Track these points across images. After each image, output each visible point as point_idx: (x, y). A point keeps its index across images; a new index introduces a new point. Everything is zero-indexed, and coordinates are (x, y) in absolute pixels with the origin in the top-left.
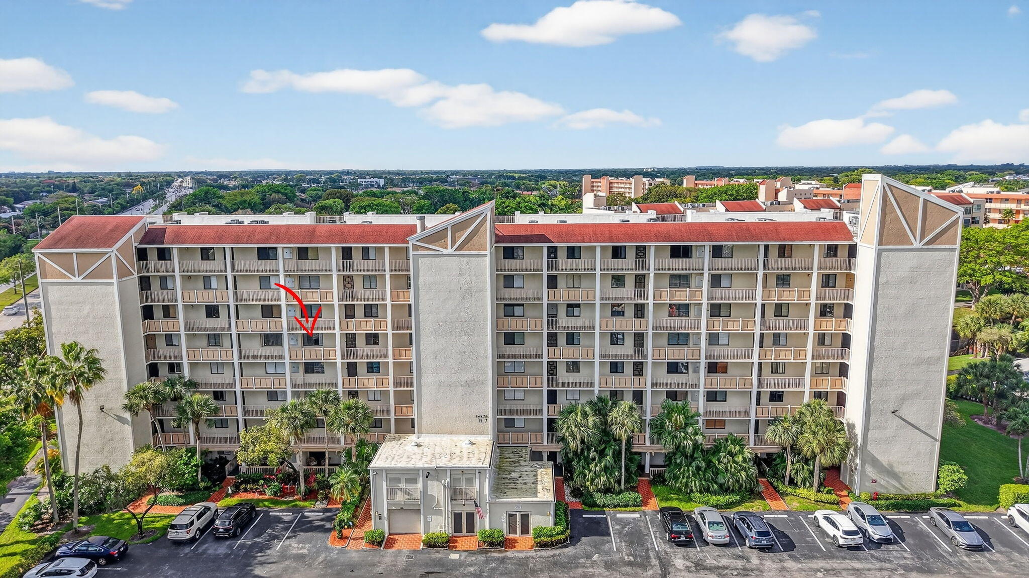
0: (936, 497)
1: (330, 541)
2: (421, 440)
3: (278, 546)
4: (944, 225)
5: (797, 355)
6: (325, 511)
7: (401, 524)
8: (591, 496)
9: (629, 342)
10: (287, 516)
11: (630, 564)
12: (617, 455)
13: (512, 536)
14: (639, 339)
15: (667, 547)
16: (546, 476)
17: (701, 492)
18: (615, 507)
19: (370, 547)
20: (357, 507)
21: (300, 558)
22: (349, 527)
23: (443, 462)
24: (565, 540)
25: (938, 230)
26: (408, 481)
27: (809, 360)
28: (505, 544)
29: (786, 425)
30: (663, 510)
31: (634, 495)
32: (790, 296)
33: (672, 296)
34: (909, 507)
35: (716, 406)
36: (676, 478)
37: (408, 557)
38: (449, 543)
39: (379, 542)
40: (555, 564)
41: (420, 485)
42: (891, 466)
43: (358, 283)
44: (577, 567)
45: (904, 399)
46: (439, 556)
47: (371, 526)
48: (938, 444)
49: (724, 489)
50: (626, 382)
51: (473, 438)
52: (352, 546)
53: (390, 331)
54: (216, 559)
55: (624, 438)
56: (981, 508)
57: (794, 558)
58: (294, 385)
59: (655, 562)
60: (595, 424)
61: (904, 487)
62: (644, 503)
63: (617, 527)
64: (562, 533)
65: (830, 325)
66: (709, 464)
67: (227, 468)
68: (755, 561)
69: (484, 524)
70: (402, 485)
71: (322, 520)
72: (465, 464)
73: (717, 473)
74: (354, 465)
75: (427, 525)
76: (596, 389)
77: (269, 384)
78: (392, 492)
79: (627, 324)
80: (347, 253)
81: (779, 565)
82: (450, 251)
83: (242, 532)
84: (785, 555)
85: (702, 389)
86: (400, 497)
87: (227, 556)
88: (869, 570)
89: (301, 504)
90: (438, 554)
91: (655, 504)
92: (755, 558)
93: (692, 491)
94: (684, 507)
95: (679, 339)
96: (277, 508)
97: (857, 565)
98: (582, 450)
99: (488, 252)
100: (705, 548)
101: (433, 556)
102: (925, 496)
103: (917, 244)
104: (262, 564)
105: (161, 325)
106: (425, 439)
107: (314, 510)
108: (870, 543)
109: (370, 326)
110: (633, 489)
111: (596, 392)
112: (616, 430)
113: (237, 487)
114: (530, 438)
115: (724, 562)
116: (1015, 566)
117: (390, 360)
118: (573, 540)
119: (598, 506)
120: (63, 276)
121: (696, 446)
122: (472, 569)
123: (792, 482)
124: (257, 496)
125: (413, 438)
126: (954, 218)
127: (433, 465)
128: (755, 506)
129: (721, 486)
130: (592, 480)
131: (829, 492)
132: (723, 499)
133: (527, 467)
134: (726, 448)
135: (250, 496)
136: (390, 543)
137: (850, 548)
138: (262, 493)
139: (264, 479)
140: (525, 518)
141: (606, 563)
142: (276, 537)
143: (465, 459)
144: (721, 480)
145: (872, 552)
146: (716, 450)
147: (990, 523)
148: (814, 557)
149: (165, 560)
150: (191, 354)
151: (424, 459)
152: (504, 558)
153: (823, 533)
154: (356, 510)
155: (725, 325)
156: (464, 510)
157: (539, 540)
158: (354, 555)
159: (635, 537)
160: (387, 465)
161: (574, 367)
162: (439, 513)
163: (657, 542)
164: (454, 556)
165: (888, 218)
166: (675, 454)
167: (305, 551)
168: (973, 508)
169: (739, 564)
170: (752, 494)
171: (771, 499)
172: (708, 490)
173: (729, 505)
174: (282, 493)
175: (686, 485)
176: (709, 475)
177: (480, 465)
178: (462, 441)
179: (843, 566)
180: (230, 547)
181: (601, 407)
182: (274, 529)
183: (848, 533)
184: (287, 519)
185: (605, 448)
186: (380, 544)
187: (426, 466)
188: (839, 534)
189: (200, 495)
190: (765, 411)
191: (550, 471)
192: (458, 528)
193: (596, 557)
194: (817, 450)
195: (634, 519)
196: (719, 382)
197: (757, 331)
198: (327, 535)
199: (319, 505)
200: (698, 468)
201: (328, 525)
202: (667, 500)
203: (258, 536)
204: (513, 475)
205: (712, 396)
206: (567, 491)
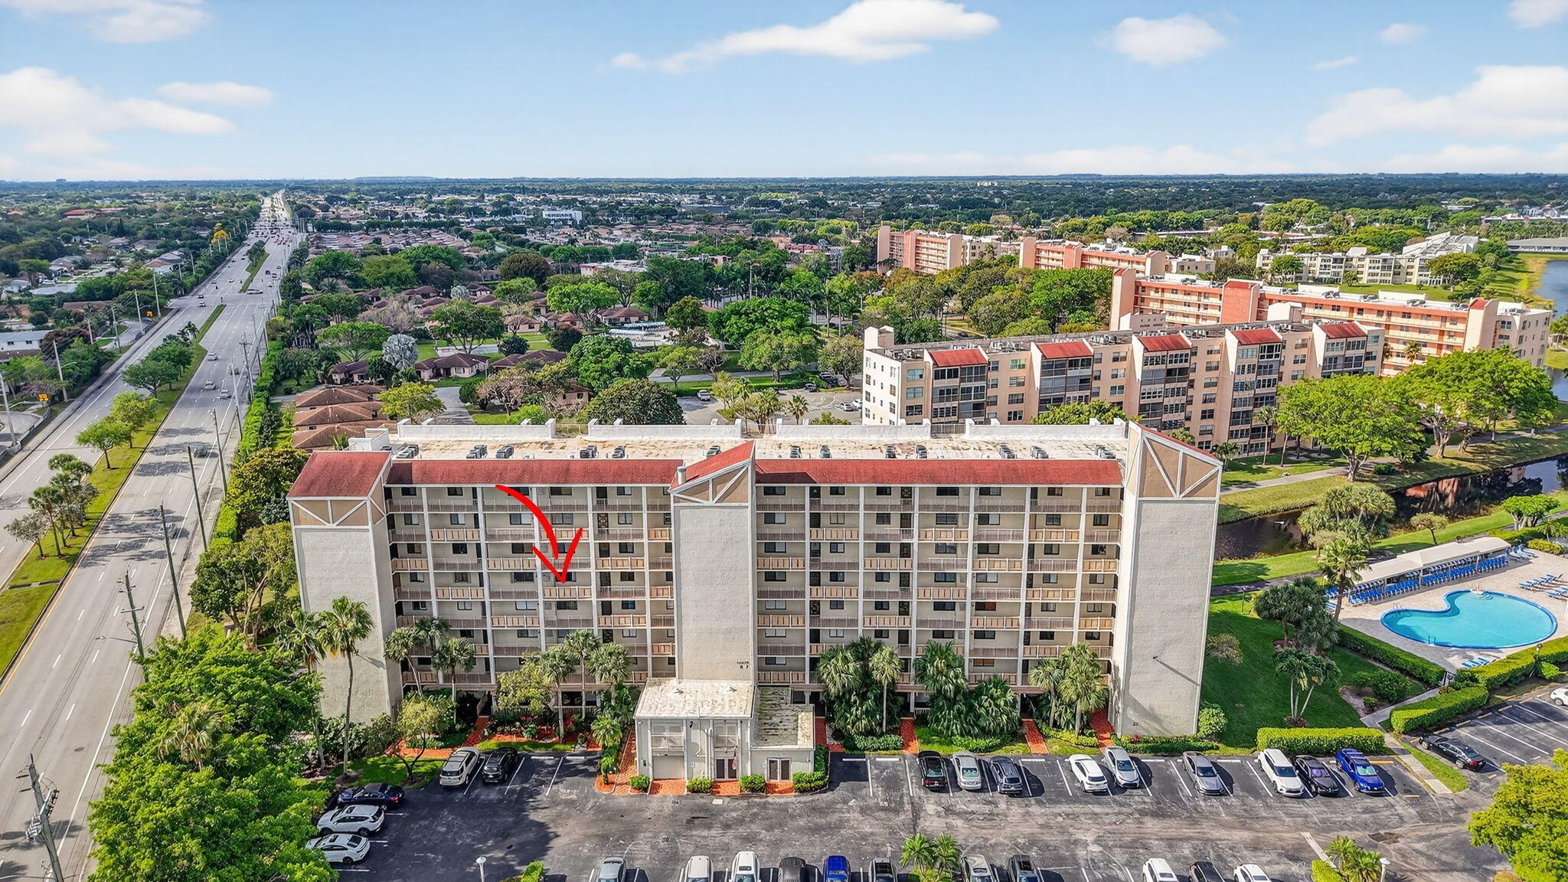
0: (1195, 740)
1: (596, 785)
2: (681, 686)
3: (547, 791)
4: (1204, 478)
5: (1066, 595)
6: (585, 754)
7: (666, 769)
8: (853, 739)
9: (895, 581)
10: (549, 760)
11: (884, 809)
12: (878, 699)
13: (773, 781)
14: (905, 579)
15: (922, 793)
16: (806, 720)
17: (962, 735)
18: (875, 750)
19: (636, 793)
20: (619, 751)
21: (570, 803)
22: (614, 773)
23: (705, 712)
24: (823, 786)
25: (1198, 483)
26: (672, 729)
27: (1077, 601)
28: (766, 789)
29: (1049, 668)
30: (921, 755)
31: (894, 738)
32: (1058, 537)
33: (938, 536)
34: (1166, 750)
35: (983, 644)
36: (938, 720)
37: (674, 802)
38: (712, 789)
39: (645, 788)
40: (814, 809)
41: (683, 734)
42: (1152, 709)
43: (613, 520)
44: (833, 812)
45: (1166, 644)
46: (702, 801)
47: (634, 772)
48: (1199, 688)
49: (985, 733)
50: (891, 621)
51: (734, 685)
52: (617, 792)
53: (647, 570)
54: (490, 804)
55: (885, 683)
56: (1238, 751)
57: (1040, 803)
58: (547, 623)
59: (908, 807)
60: (856, 671)
61: (1165, 729)
62: (905, 746)
63: (875, 772)
64: (821, 779)
65: (1099, 566)
66: (971, 708)
67: (479, 707)
68: (1003, 806)
69: (746, 769)
70: (666, 734)
71: (584, 764)
72: (727, 713)
73: (978, 716)
74: (613, 708)
75: (690, 771)
76: (860, 628)
77: (523, 623)
78: (656, 740)
79: (892, 564)
80: (601, 493)
81: (1023, 811)
82: (711, 503)
83: (510, 778)
84: (1032, 800)
85: (967, 630)
86: (664, 745)
87: (500, 801)
88: (1107, 814)
89: (561, 747)
90: (701, 800)
91: (916, 746)
92: (1003, 803)
93: (953, 734)
94: (942, 750)
95: (945, 578)
96: (538, 751)
97: (1097, 809)
98: (844, 693)
99: (749, 504)
100: (957, 794)
101: (697, 801)
102: (1186, 741)
103: (1177, 497)
104: (535, 809)
105: (410, 564)
106: (686, 685)
107: (575, 753)
108: (1115, 788)
109: (625, 564)
110: (894, 731)
111: (860, 633)
112: (876, 675)
113: (493, 730)
114: (791, 677)
115: (973, 807)
116: (1246, 810)
117: (647, 599)
118: (831, 785)
119: (860, 749)
120: (316, 522)
121: (958, 688)
122: (735, 815)
123: (1056, 725)
124: (514, 739)
125: (673, 682)
126: (1213, 471)
127: (697, 715)
128: (1014, 751)
129: (983, 729)
130: (854, 724)
131: (1091, 735)
132: (982, 743)
133: (788, 710)
134: (988, 690)
135: (507, 739)
136: (655, 788)
137: (1095, 793)
138: (519, 734)
139: (519, 720)
140: (786, 764)
141: (861, 808)
142: (542, 783)
143: (727, 707)
144: (983, 723)
145: (1116, 797)
146: (978, 693)
147: (1241, 767)
148: (1060, 802)
149: (442, 805)
150: (440, 593)
151: (687, 708)
152: (765, 803)
153: (1074, 778)
154: (618, 755)
155: (992, 565)
156: (726, 758)
157: (799, 785)
158: (622, 800)
159: (892, 783)
160: (651, 715)
161: (837, 605)
162: (702, 760)
163: (912, 788)
164: (718, 802)
165: (1149, 470)
166: (937, 698)
167: (574, 797)
168: (1231, 750)
169: (987, 809)
170: (1014, 735)
171: (1033, 742)
172: (969, 733)
173: (988, 749)
174: (541, 735)
175: (948, 728)
176: (971, 718)
177: (742, 715)
178: (724, 686)
179: (1083, 811)
180: (501, 792)
181: (862, 651)
182: (538, 773)
183: (1093, 779)
184: (550, 763)
185: (867, 691)
186: (645, 790)
187: (690, 715)
188: (1085, 780)
189: (457, 737)
190: (1033, 652)
191: (811, 715)
192: (720, 773)
193: (852, 803)
194: (1074, 697)
195: (893, 763)
196: (985, 622)
197: (1025, 572)
198: (592, 779)
199: (579, 748)
200: (960, 712)
201: (592, 769)
202: (928, 742)
203: (526, 782)
204: (775, 720)
205: (979, 635)
206: (829, 732)
